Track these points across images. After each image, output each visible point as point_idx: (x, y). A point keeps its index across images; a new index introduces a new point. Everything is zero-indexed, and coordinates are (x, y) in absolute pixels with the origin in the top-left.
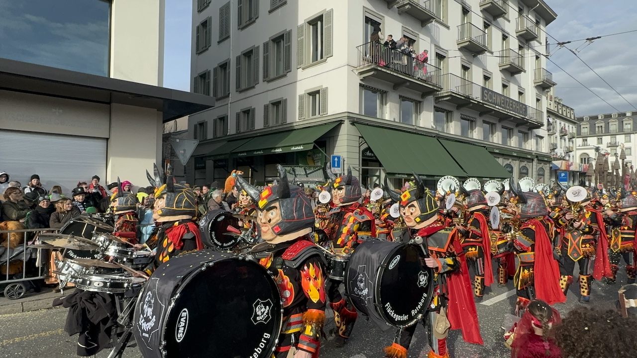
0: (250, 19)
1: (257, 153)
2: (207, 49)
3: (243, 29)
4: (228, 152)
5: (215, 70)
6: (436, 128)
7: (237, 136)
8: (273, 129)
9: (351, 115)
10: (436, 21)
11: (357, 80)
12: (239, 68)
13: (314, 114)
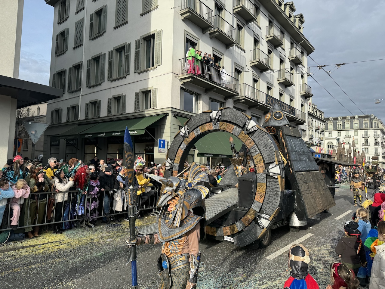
0: (99, 32)
1: (101, 135)
2: (64, 53)
3: (93, 39)
4: (77, 134)
5: (70, 69)
7: (85, 121)
8: (115, 117)
9: (174, 110)
10: (236, 46)
11: (179, 84)
12: (89, 69)
13: (147, 108)
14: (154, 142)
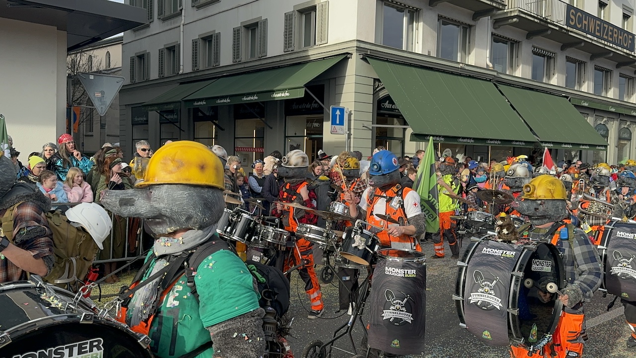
1: (222, 101)
4: (179, 99)
6: (493, 67)
7: (193, 75)
8: (246, 65)
9: (362, 45)
13: (308, 43)
14: (323, 113)
